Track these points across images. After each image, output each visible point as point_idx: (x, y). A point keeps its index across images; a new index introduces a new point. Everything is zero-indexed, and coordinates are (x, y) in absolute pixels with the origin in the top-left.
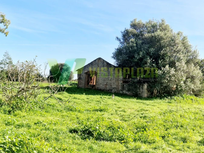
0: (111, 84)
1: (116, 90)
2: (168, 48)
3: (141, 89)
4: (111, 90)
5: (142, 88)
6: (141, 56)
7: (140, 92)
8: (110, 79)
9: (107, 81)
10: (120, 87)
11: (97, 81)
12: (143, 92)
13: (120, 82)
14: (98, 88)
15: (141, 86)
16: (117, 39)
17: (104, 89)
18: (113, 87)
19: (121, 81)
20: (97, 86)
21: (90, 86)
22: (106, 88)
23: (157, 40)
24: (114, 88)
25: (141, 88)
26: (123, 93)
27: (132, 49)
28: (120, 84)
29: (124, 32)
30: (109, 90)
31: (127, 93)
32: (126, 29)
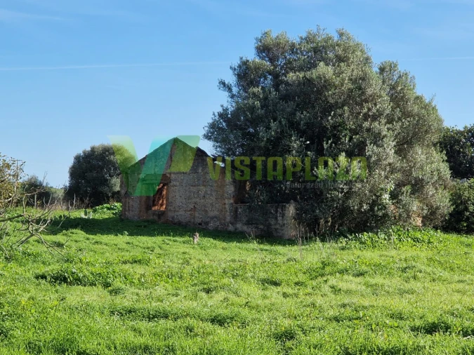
0: (205, 206)
1: (218, 223)
2: (346, 108)
3: (280, 218)
4: (207, 223)
5: (283, 216)
6: (273, 133)
7: (278, 226)
8: (202, 193)
9: (194, 200)
10: (228, 213)
11: (170, 200)
12: (284, 225)
13: (226, 201)
14: (173, 218)
15: (279, 210)
16: (222, 86)
17: (187, 220)
18: (211, 214)
19: (230, 199)
20: (170, 214)
21: (154, 214)
22: (194, 218)
23: (318, 88)
24: (212, 218)
25: (278, 215)
26: (236, 229)
27: (252, 114)
28: (227, 206)
29: (240, 66)
30: (200, 224)
31: (245, 228)
32: (244, 59)
